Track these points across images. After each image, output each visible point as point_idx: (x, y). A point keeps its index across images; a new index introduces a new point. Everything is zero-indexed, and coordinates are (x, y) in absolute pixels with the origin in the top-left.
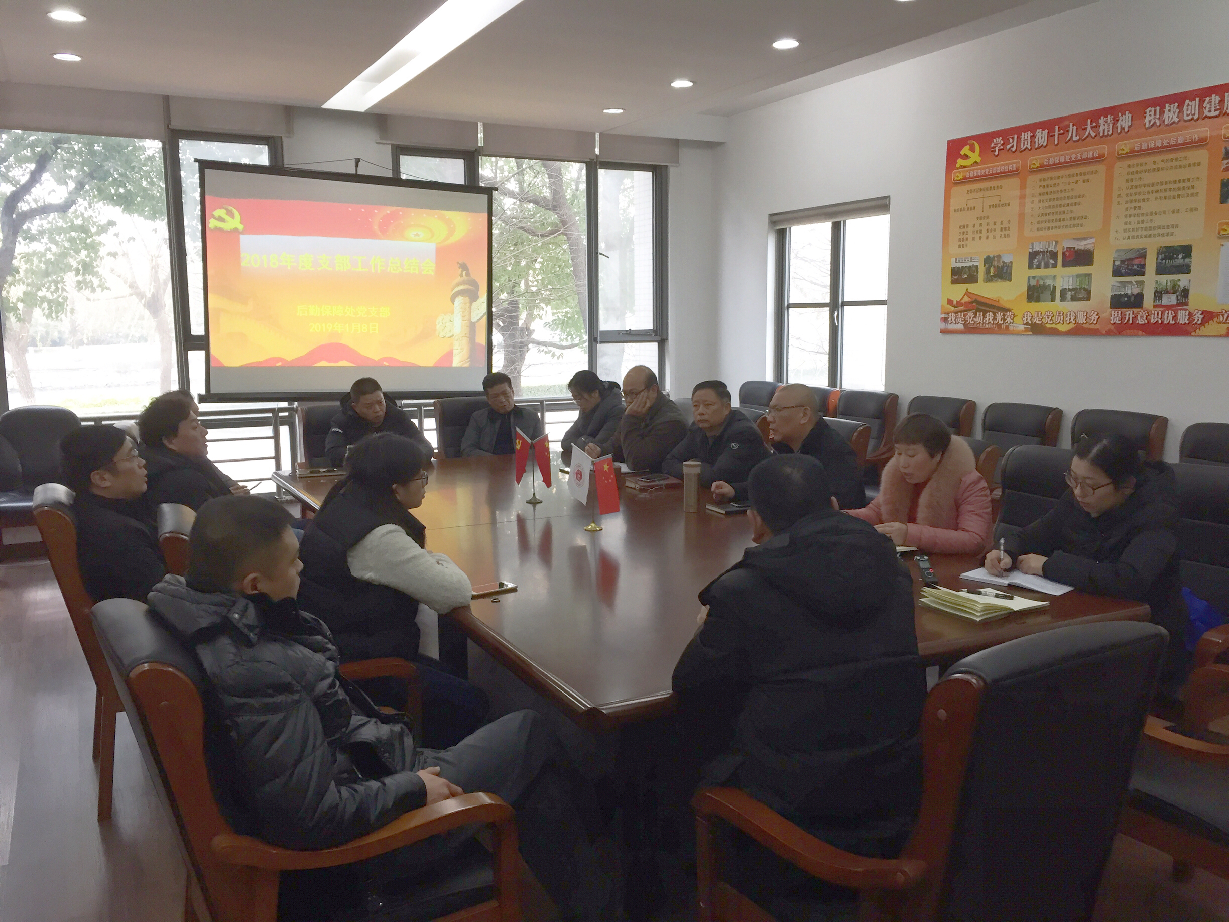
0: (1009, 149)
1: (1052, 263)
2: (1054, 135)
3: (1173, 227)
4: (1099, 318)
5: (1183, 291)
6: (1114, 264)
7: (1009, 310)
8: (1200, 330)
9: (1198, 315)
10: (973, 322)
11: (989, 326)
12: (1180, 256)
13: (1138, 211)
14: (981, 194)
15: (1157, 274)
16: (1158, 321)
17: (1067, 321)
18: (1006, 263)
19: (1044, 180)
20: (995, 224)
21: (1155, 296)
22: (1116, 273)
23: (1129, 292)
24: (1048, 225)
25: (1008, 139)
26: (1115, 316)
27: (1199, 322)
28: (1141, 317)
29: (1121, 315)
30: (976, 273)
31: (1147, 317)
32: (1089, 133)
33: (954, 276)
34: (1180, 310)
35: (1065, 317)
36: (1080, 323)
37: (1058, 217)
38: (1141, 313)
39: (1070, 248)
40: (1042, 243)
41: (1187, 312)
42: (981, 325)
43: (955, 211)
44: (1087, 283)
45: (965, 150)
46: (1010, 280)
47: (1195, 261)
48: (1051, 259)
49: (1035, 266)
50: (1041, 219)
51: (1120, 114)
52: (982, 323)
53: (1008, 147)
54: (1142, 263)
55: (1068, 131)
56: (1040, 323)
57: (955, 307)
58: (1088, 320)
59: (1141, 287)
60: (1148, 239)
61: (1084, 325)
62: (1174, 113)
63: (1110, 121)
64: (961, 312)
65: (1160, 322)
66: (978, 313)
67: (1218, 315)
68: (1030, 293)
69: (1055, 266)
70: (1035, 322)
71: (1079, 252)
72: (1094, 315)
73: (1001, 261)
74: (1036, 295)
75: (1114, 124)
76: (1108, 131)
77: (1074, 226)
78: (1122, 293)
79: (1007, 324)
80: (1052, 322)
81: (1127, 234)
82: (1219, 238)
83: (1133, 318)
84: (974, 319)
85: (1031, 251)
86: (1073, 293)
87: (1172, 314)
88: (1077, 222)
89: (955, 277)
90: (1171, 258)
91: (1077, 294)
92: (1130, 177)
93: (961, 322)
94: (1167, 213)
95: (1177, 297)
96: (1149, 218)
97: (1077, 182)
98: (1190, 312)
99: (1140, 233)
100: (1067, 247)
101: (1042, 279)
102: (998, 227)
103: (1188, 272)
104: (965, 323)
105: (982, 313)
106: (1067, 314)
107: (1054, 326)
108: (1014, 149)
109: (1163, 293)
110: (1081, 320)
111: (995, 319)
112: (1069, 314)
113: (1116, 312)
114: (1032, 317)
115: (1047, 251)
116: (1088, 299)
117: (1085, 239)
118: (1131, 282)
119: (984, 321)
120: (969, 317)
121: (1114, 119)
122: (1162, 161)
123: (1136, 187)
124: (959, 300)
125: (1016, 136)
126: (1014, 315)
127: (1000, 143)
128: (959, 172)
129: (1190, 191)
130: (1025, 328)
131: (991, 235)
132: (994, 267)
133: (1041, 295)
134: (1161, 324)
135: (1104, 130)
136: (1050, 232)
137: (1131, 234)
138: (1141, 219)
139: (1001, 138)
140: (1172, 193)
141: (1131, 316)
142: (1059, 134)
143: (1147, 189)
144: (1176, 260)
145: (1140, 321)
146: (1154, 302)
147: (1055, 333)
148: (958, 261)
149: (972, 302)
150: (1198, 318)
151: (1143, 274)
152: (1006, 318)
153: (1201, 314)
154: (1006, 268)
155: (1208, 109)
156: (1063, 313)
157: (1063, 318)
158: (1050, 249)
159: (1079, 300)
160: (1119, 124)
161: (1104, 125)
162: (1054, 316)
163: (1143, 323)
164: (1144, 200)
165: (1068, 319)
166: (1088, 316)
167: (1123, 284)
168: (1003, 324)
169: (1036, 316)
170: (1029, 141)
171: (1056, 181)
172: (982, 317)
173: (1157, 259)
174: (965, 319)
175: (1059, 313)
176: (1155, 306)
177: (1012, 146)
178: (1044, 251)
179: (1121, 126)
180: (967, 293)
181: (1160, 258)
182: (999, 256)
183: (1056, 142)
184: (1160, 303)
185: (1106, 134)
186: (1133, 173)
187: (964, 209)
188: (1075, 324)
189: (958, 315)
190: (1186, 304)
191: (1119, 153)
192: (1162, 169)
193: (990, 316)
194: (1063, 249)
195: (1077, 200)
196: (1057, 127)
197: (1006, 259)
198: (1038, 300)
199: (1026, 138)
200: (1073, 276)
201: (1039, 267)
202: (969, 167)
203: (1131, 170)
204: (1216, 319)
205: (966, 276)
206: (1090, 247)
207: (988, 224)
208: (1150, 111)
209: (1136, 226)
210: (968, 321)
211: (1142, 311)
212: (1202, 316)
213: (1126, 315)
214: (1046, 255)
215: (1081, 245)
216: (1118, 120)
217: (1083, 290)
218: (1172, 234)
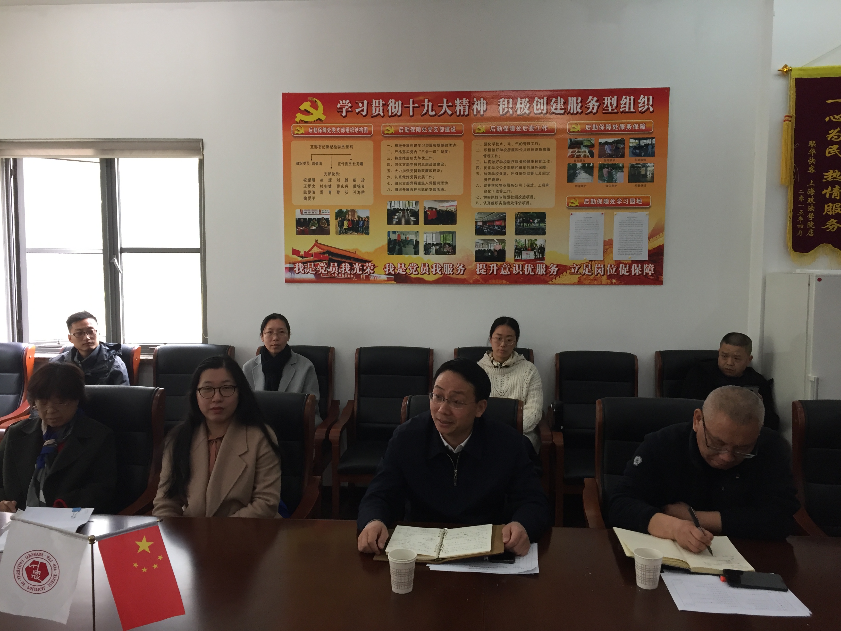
0: (359, 112)
1: (414, 221)
2: (409, 107)
3: (528, 197)
4: (466, 269)
5: (539, 249)
6: (476, 225)
7: (369, 262)
8: (556, 279)
9: (554, 268)
10: (326, 272)
11: (346, 276)
12: (536, 221)
13: (495, 182)
14: (328, 151)
15: (516, 234)
16: (519, 272)
17: (433, 271)
18: (362, 218)
19: (400, 146)
20: (346, 180)
21: (515, 252)
22: (479, 231)
23: (492, 249)
24: (406, 186)
25: (357, 103)
26: (481, 268)
27: (555, 273)
28: (505, 269)
29: (486, 267)
30: (326, 226)
31: (509, 269)
32: (446, 111)
33: (299, 227)
34: (538, 263)
35: (431, 268)
36: (446, 273)
37: (417, 180)
38: (504, 266)
39: (432, 208)
40: (401, 202)
41: (544, 265)
42: (336, 275)
43: (297, 163)
44: (451, 239)
45: (306, 106)
46: (368, 234)
47: (549, 225)
48: (411, 216)
49: (394, 222)
50: (399, 180)
51: (475, 99)
52: (337, 273)
53: (358, 110)
54: (503, 225)
55: (424, 105)
56: (404, 273)
57: (302, 257)
58: (454, 271)
59: (503, 244)
60: (507, 206)
61: (451, 276)
62: (526, 106)
63: (466, 104)
64: (310, 262)
65: (521, 273)
66: (332, 264)
67: (570, 268)
68: (391, 246)
69: (417, 223)
70: (399, 273)
71: (441, 212)
72: (461, 267)
73: (356, 217)
74: (397, 248)
75: (469, 106)
76: (464, 112)
77: (435, 189)
78: (486, 249)
79: (366, 274)
80: (417, 273)
81: (487, 200)
82: (569, 209)
83: (497, 270)
84: (327, 269)
85: (390, 209)
86: (438, 247)
87: (531, 267)
88: (437, 186)
89: (302, 228)
90: (528, 222)
91: (442, 249)
92: (487, 153)
93: (311, 272)
94: (523, 185)
95: (535, 253)
96: (507, 188)
97: (435, 152)
98: (546, 266)
99: (499, 200)
100: (429, 208)
101: (403, 234)
102: (351, 183)
103: (544, 234)
104: (316, 273)
105: (336, 264)
106: (432, 266)
107: (419, 276)
108: (364, 113)
109: (522, 249)
110: (448, 270)
111: (352, 269)
112: (434, 265)
113: (481, 265)
114: (395, 268)
115: (407, 210)
116: (454, 253)
117: (447, 201)
118: (493, 240)
119: (340, 271)
120: (320, 268)
121: (469, 102)
122: (516, 143)
123: (493, 162)
124: (307, 251)
125: (366, 102)
126: (374, 265)
127: (348, 106)
128: (300, 126)
129: (542, 170)
130: (387, 278)
131: (342, 191)
132: (348, 220)
133: (403, 248)
134: (522, 275)
135: (460, 111)
136: (410, 193)
137: (491, 200)
138: (499, 188)
139: (348, 101)
140: (526, 171)
141: (495, 268)
142: (414, 107)
143: (503, 165)
144: (532, 224)
145: (503, 272)
146: (515, 257)
147: (420, 281)
148: (304, 212)
149: (324, 253)
150: (554, 270)
151: (504, 234)
152: (365, 268)
153: (556, 267)
154: (362, 222)
155: (554, 107)
156: (428, 265)
157: (429, 269)
158: (411, 208)
159: (445, 253)
160: (475, 107)
161: (460, 106)
162: (418, 267)
163: (506, 273)
164: (501, 174)
165: (434, 270)
166: (454, 267)
167: (487, 241)
168: (362, 274)
169: (399, 267)
170: (381, 108)
171: (414, 149)
172: (337, 268)
173: (516, 222)
174: (315, 270)
175: (424, 265)
176: (516, 261)
177: (363, 110)
178: (404, 209)
179: (477, 109)
180: (317, 244)
181: (518, 221)
182: (353, 212)
183: (411, 114)
184: (520, 258)
185: (462, 114)
186: (489, 150)
187: (308, 163)
188: (441, 274)
189: (307, 266)
190: (544, 259)
191: (476, 132)
192: (517, 150)
193: (346, 267)
194: (425, 209)
195: (437, 167)
196: (411, 101)
197: (363, 214)
198: (400, 253)
199: (377, 105)
200: (436, 233)
201: (399, 223)
202: (311, 123)
203: (488, 147)
204: (568, 271)
205: (315, 228)
206: (452, 209)
207: (338, 180)
208: (503, 101)
209: (495, 194)
210: (319, 271)
211: (505, 264)
212: (557, 269)
213: (490, 267)
214: (406, 213)
215: (443, 207)
216: (473, 104)
217: (447, 246)
218: (528, 203)
